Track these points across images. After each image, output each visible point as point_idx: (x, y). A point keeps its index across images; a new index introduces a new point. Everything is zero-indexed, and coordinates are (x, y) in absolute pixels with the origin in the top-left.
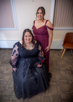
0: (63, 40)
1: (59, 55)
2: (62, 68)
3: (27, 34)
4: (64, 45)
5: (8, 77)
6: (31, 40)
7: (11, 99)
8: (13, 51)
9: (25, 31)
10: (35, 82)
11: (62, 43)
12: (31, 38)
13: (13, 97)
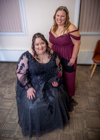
0: (93, 50)
1: (87, 73)
4: (94, 57)
5: (10, 104)
6: (45, 49)
7: (12, 136)
8: (20, 65)
10: (49, 112)
11: (92, 55)
12: (44, 45)
13: (15, 134)
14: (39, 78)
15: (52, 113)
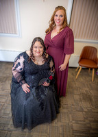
2: (75, 92)
3: (38, 44)
7: (6, 129)
8: (16, 63)
9: (35, 40)
13: (9, 126)
14: (33, 77)
15: (43, 109)
